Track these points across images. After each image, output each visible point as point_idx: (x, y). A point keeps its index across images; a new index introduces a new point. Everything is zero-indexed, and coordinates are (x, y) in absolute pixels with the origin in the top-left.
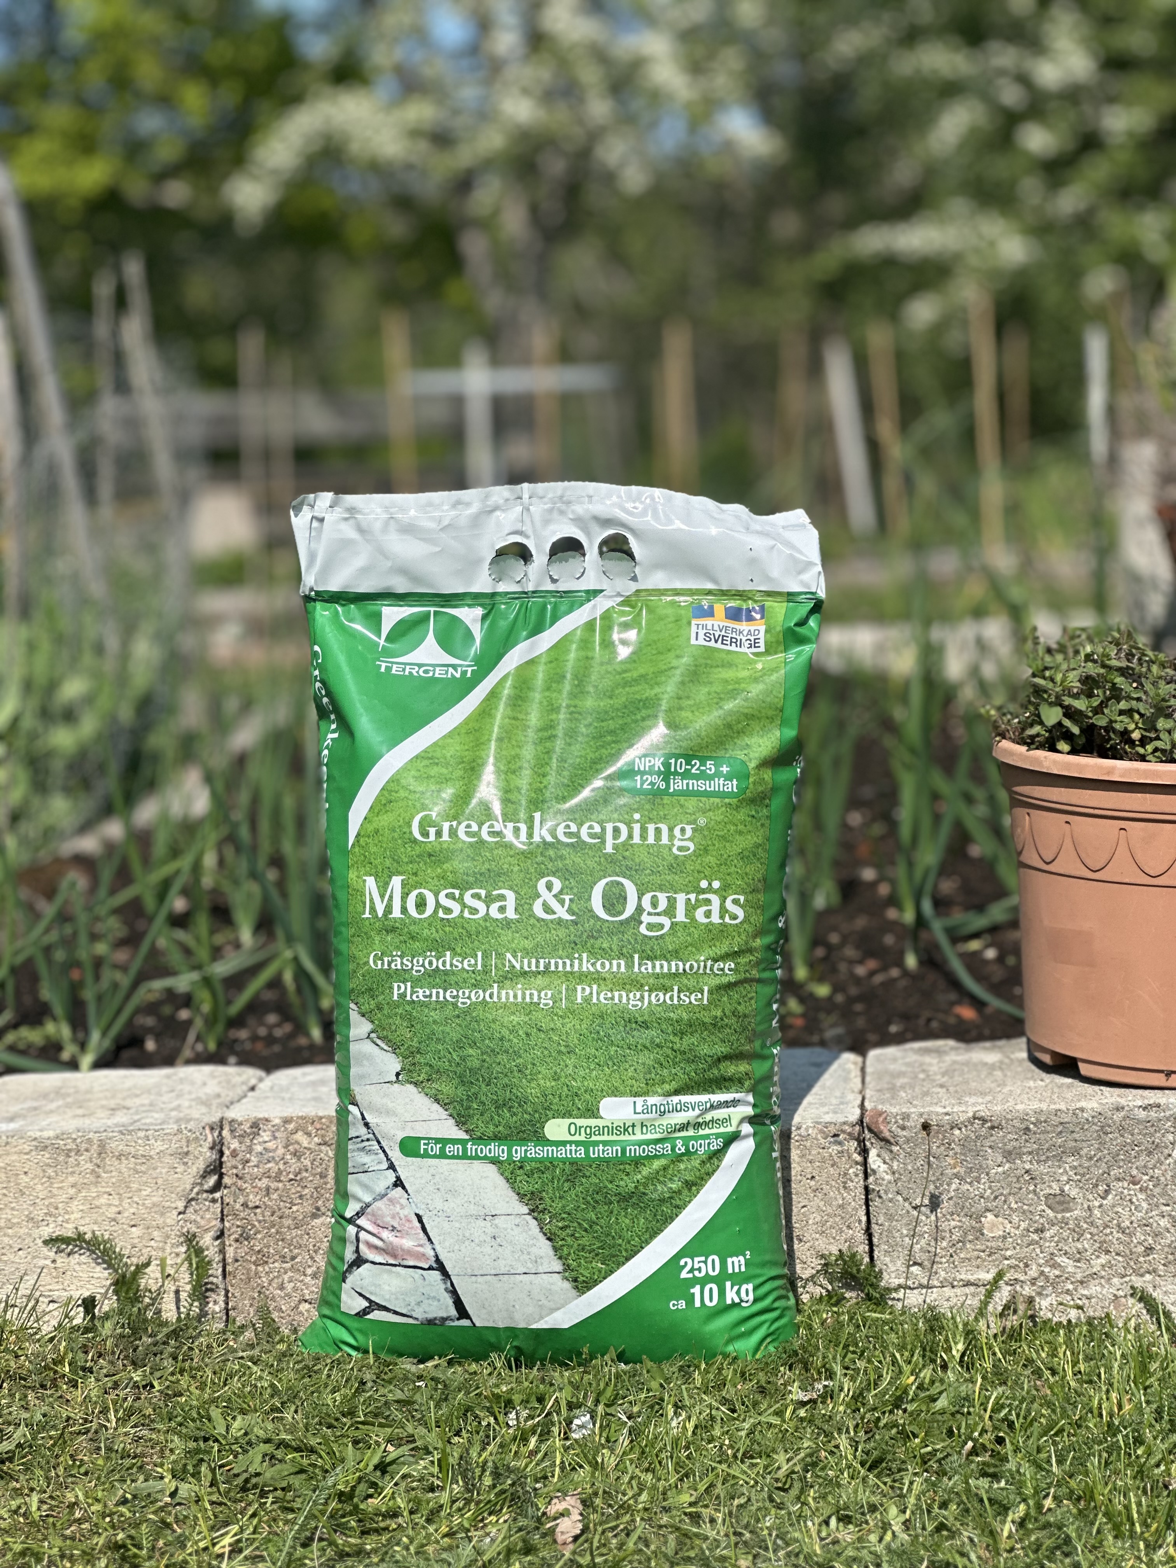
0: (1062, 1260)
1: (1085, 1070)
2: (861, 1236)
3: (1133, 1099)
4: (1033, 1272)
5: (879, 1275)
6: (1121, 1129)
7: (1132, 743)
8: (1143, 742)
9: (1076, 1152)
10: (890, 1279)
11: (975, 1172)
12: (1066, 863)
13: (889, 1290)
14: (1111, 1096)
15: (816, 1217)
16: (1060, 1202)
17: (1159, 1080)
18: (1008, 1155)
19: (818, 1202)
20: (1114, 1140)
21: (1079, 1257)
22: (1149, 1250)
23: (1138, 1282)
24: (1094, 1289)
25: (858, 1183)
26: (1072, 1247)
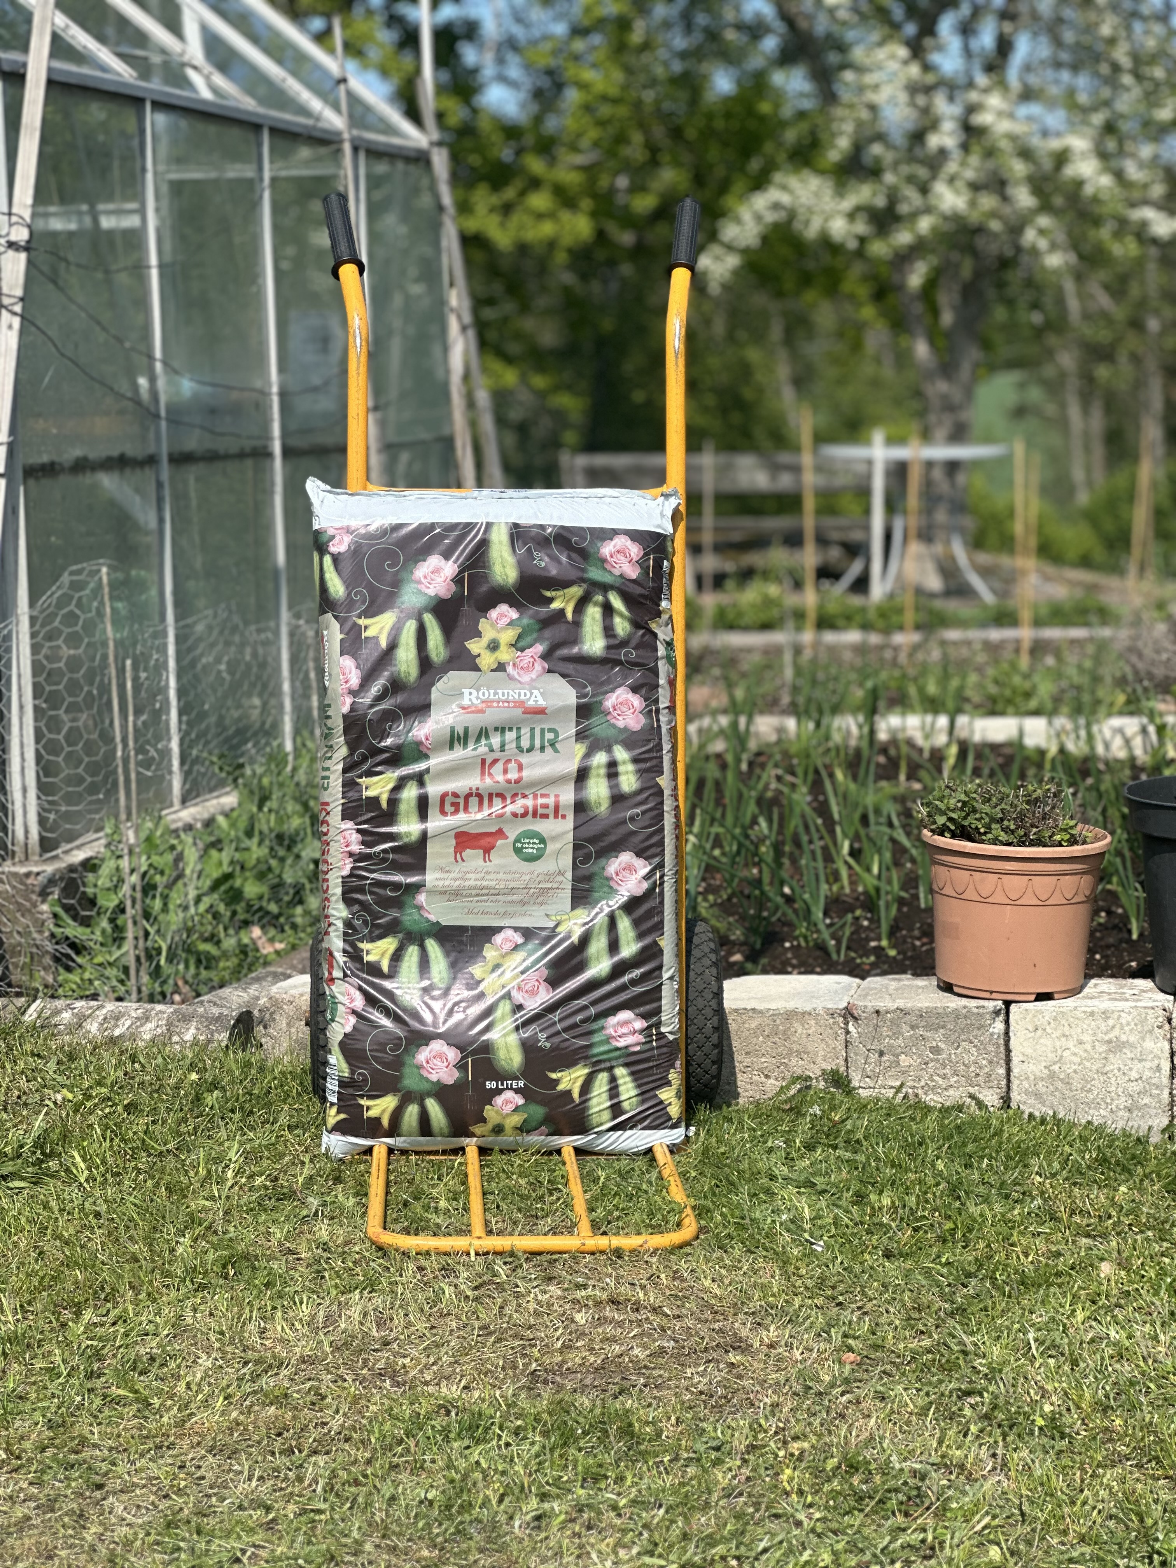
0: (936, 1078)
1: (956, 989)
2: (842, 1063)
3: (973, 1003)
4: (922, 1083)
5: (849, 1082)
6: (966, 1017)
7: (980, 834)
8: (985, 833)
9: (944, 1027)
10: (855, 1083)
11: (896, 1035)
12: (947, 891)
13: (854, 1089)
14: (964, 1002)
15: (821, 1053)
16: (936, 1050)
17: (987, 995)
18: (913, 1027)
19: (823, 1045)
20: (962, 1022)
21: (944, 1076)
22: (977, 1075)
23: (971, 1090)
24: (951, 1092)
25: (843, 1037)
26: (941, 1072)
